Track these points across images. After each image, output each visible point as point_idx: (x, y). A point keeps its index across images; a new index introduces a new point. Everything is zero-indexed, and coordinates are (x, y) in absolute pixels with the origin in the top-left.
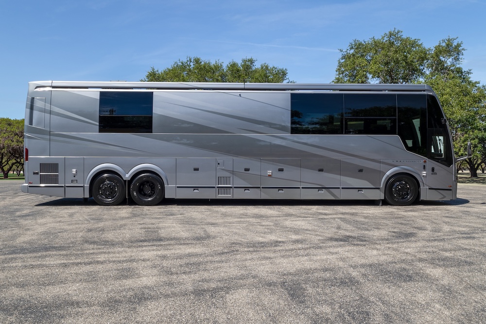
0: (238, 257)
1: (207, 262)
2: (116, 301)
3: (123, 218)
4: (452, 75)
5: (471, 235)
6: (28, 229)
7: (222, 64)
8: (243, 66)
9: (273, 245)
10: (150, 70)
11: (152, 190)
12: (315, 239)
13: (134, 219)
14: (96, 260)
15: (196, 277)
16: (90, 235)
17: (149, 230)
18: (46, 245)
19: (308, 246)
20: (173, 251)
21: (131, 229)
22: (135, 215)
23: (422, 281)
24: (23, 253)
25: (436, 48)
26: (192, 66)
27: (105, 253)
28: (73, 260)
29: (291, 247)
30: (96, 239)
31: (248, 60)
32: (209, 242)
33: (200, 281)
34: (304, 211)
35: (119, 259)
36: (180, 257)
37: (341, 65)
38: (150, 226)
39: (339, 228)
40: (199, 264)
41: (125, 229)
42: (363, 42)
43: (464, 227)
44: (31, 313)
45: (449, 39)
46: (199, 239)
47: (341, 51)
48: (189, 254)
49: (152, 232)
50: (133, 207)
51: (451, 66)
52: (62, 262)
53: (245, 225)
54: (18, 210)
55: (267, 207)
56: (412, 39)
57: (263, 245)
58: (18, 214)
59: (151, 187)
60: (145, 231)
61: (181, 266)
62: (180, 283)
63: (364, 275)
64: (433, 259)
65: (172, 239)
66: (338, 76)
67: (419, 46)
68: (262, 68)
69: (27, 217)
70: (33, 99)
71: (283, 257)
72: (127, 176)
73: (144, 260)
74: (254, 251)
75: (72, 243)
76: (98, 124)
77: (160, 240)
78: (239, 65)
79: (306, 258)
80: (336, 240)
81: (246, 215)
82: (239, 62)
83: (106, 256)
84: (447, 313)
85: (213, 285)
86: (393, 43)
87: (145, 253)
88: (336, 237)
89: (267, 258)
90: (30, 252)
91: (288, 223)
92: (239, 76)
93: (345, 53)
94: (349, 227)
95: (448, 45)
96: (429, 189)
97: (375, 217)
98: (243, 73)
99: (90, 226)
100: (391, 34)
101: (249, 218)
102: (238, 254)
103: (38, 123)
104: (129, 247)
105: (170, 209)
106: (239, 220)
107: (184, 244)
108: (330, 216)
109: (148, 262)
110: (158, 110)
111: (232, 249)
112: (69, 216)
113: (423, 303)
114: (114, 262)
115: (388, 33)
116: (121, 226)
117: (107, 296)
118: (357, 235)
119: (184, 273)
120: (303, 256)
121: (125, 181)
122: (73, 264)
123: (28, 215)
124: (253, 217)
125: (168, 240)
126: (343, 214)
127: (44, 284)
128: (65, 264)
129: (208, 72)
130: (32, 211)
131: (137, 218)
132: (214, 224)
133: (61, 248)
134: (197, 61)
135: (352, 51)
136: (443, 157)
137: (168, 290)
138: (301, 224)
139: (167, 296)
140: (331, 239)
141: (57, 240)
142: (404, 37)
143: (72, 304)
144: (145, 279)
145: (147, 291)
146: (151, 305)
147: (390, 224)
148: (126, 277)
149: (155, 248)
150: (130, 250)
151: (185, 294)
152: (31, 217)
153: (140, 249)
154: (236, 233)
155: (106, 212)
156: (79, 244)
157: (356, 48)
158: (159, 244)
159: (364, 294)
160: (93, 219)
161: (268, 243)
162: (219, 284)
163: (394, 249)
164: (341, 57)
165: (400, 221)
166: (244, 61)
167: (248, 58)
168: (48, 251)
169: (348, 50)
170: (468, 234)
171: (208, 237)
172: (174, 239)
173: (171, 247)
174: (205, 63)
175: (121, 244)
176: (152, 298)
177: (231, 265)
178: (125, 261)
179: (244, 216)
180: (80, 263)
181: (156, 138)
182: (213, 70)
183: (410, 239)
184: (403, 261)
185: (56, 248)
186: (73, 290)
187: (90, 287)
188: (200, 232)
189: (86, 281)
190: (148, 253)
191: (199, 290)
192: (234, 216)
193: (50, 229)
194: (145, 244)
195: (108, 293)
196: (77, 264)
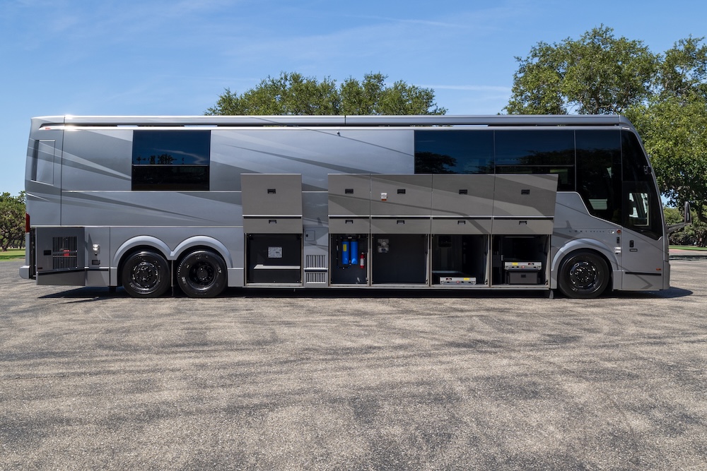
0: (306, 367)
1: (260, 373)
2: (119, 419)
3: (161, 316)
4: (694, 96)
5: (662, 340)
6: (24, 330)
7: (335, 83)
8: (365, 86)
9: (364, 351)
10: (224, 94)
11: (209, 275)
12: (427, 344)
13: (177, 317)
14: (107, 369)
15: (238, 391)
16: (108, 337)
17: (194, 331)
18: (43, 350)
19: (412, 353)
20: (217, 359)
21: (168, 330)
22: (179, 312)
23: (549, 398)
24: (10, 361)
25: (667, 53)
26: (288, 86)
27: (122, 360)
28: (76, 369)
29: (388, 354)
30: (114, 343)
31: (375, 76)
32: (273, 347)
33: (239, 396)
34: (432, 306)
35: (139, 369)
36: (224, 367)
37: (518, 82)
38: (196, 326)
39: (471, 329)
40: (247, 375)
41: (159, 330)
42: (553, 46)
43: (659, 329)
44: (5, 431)
45: (690, 39)
46: (260, 344)
47: (519, 59)
48: (239, 362)
49: (197, 334)
50: (180, 299)
51: (691, 81)
52: (61, 371)
53: (335, 325)
54: (13, 304)
55: (379, 300)
56: (628, 41)
57: (348, 352)
58: (13, 309)
59: (208, 271)
60: (188, 333)
61: (222, 377)
62: (212, 398)
63: (472, 390)
64: (584, 371)
65: (221, 344)
66: (514, 100)
67: (643, 50)
68: (396, 88)
69: (25, 314)
70: (37, 142)
71: (369, 367)
72: (173, 254)
73: (172, 370)
74: (333, 359)
75: (80, 347)
76: (130, 178)
77: (205, 344)
78: (360, 85)
79: (402, 368)
80: (458, 345)
81: (343, 312)
82: (361, 80)
83: (122, 364)
84: (559, 436)
85: (256, 401)
86: (599, 47)
87: (177, 361)
88: (460, 341)
89: (345, 368)
90: (20, 359)
91: (400, 322)
92: (360, 102)
93: (524, 63)
94: (487, 328)
95: (687, 49)
96: (626, 273)
97: (534, 314)
98: (365, 96)
99: (110, 326)
100: (596, 33)
101: (344, 315)
102: (307, 363)
103: (45, 178)
104: (157, 353)
105: (235, 303)
106: (329, 318)
107: (237, 350)
108: (467, 314)
109: (177, 373)
110: (218, 156)
111: (303, 356)
112: (85, 311)
113: (534, 424)
114: (131, 372)
115: (590, 31)
116: (156, 326)
117: (110, 412)
118: (492, 339)
119: (222, 386)
120: (398, 366)
121: (170, 262)
122: (74, 374)
123: (27, 311)
124: (352, 314)
125: (216, 344)
126: (488, 310)
127: (29, 398)
128: (63, 374)
129: (312, 95)
130: (34, 305)
131: (182, 316)
132: (290, 324)
133: (63, 354)
134: (296, 78)
135: (536, 61)
136: (648, 224)
137: (193, 406)
138: (419, 323)
139: (189, 413)
140: (452, 344)
141: (60, 344)
142: (617, 37)
143: (61, 421)
144: (166, 392)
145: (164, 407)
146: (164, 424)
147: (551, 325)
148: (141, 391)
149: (193, 354)
150: (158, 357)
151: (214, 411)
152: (31, 314)
153: (172, 356)
154: (316, 336)
155: (139, 306)
156: (89, 348)
157: (542, 56)
158: (201, 349)
159: (458, 414)
160: (118, 316)
161: (356, 349)
162: (265, 400)
163: (535, 358)
164: (518, 69)
165: (567, 320)
166: (367, 77)
167: (373, 73)
168: (43, 357)
169: (528, 58)
170: (660, 338)
171: (275, 340)
172: (226, 343)
173: (217, 354)
174: (309, 82)
175: (148, 349)
176: (168, 415)
177: (292, 377)
178: (147, 370)
179: (339, 313)
180: (85, 373)
181: (214, 198)
182: (320, 92)
183: (568, 345)
184: (539, 374)
185: (55, 354)
186: (65, 406)
187: (90, 402)
188: (265, 333)
189: (86, 395)
190: (181, 362)
191: (235, 407)
192: (325, 312)
193: (54, 330)
194: (182, 349)
195: (111, 409)
196: (79, 375)
